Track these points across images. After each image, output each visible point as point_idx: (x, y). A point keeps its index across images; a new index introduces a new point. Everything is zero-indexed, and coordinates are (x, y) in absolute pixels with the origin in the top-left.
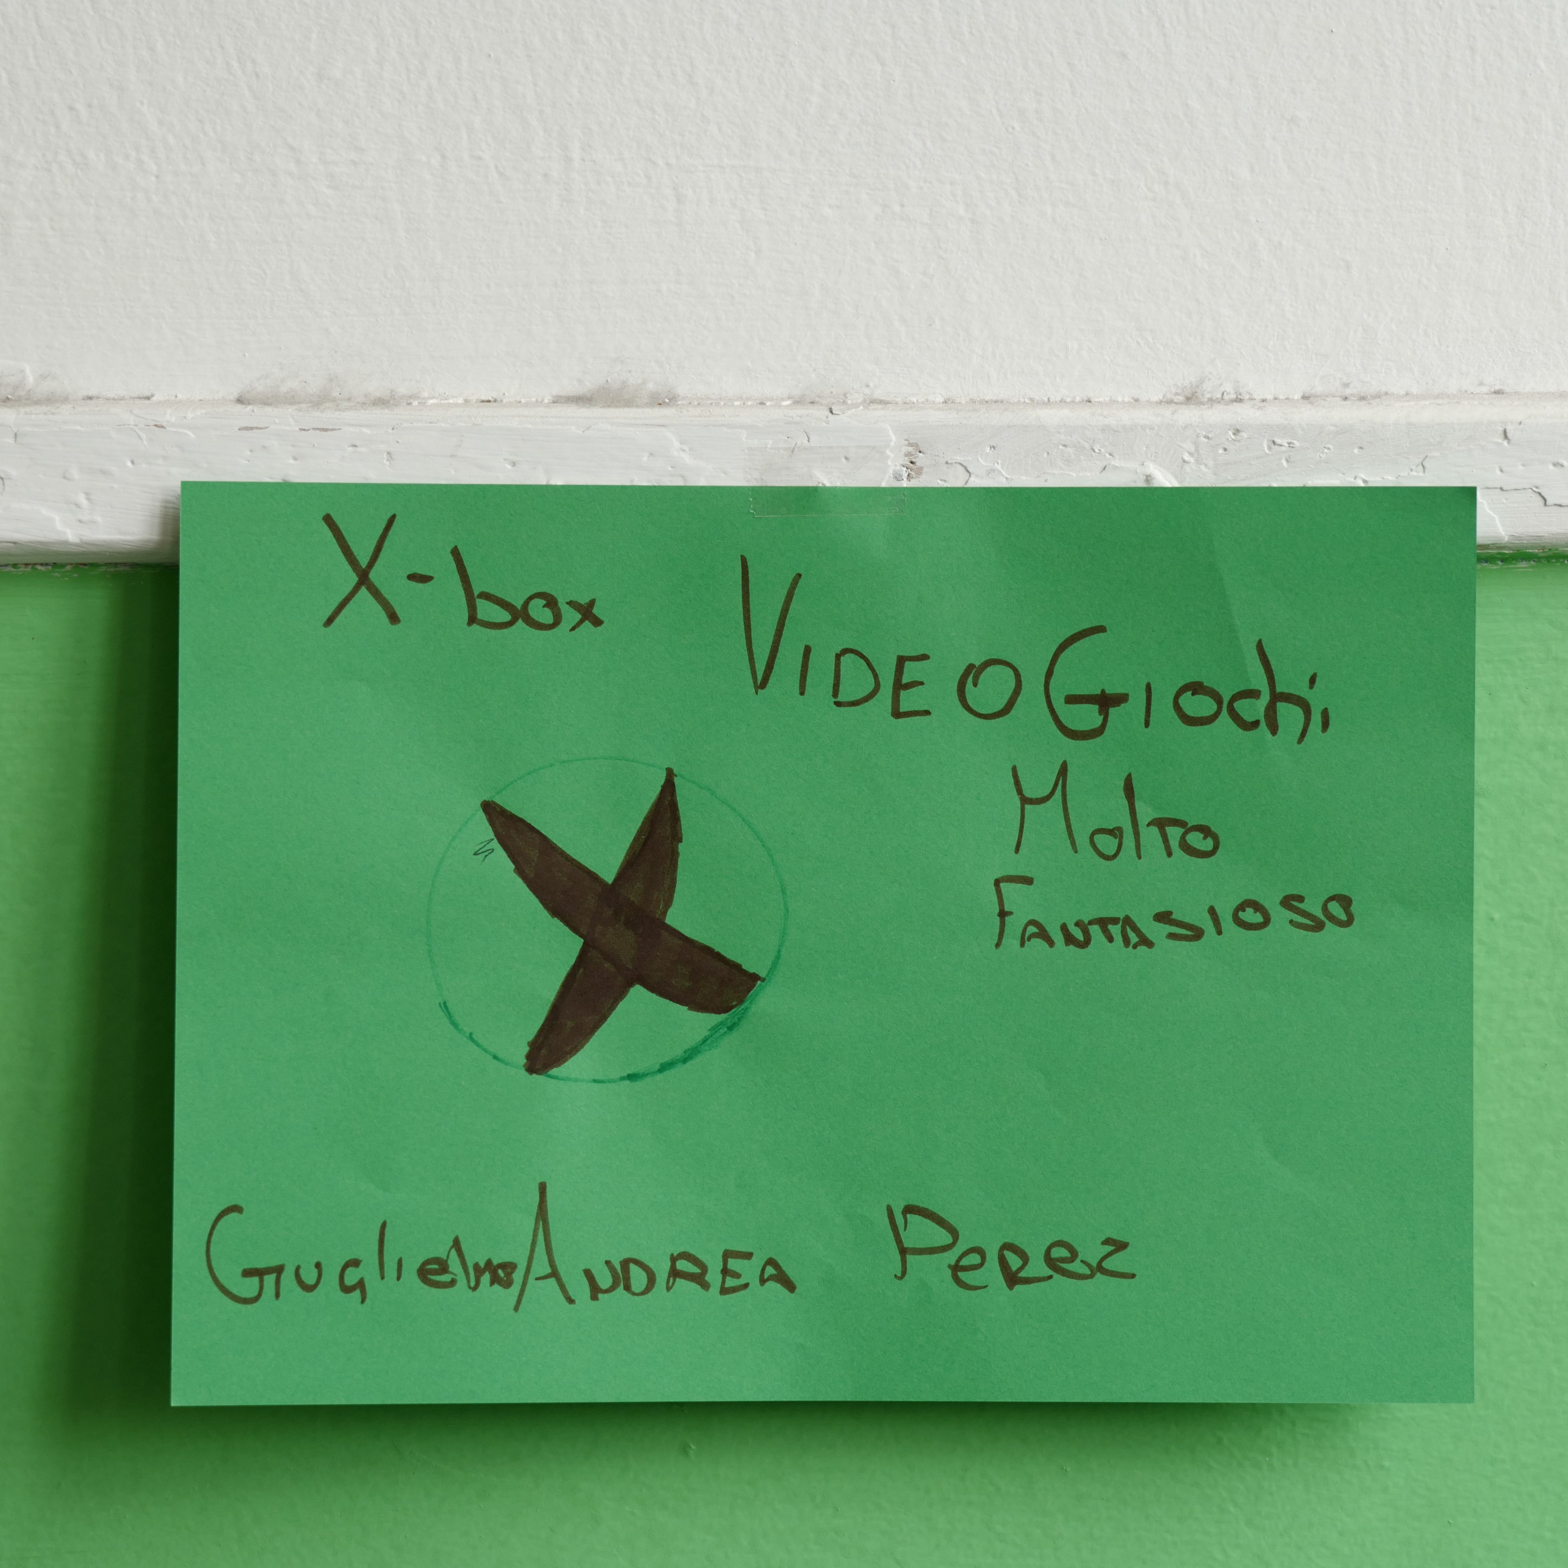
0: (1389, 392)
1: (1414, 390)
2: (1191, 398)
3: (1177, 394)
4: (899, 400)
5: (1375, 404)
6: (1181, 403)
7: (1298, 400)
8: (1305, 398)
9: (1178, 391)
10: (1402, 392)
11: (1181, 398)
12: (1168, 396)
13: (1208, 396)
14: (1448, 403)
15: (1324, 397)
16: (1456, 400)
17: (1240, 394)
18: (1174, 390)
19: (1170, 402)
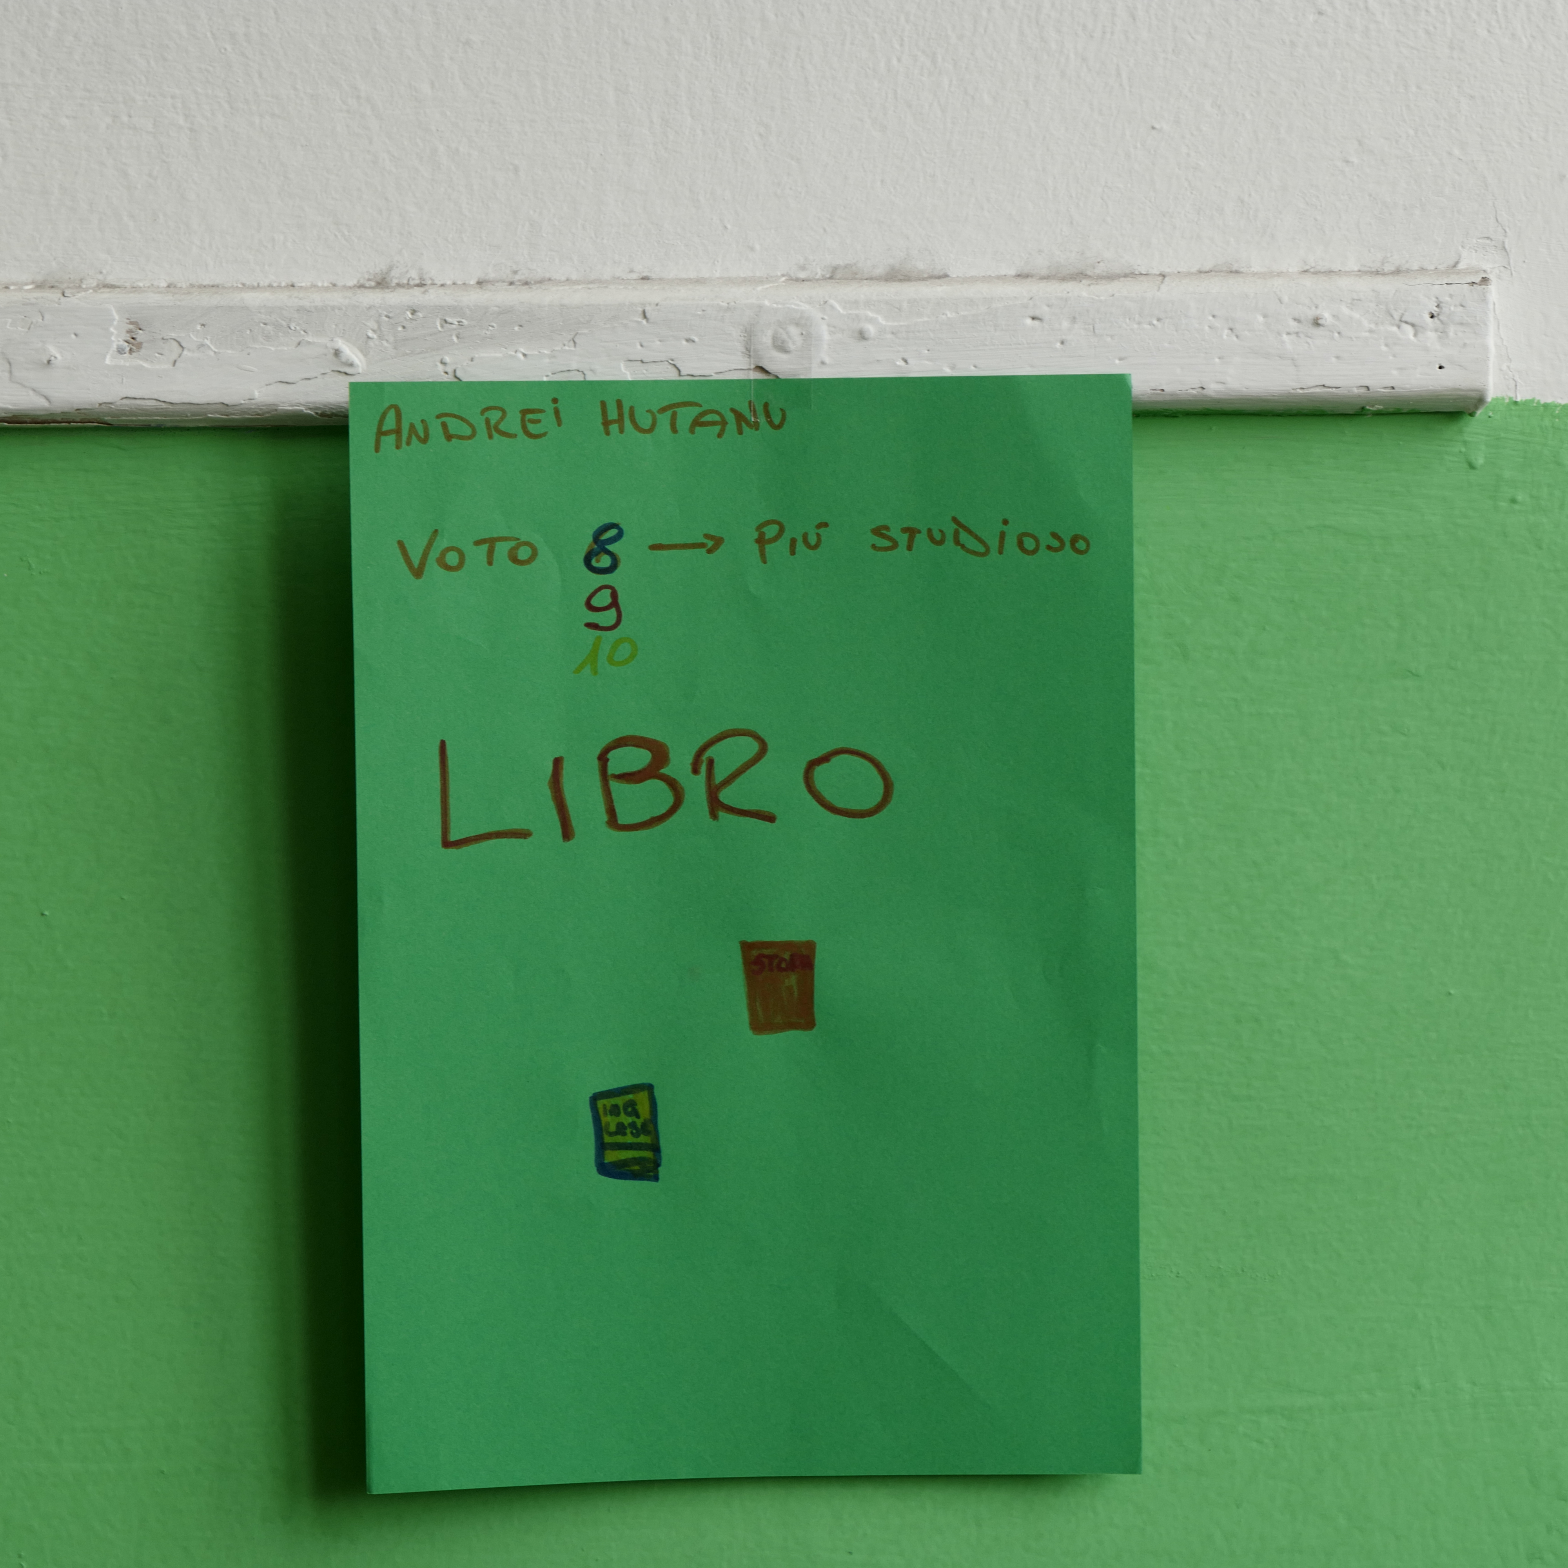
0: (553, 278)
1: (574, 277)
2: (382, 283)
3: (369, 280)
4: (128, 284)
5: (535, 288)
6: (370, 288)
7: (473, 285)
8: (480, 283)
9: (370, 277)
10: (563, 278)
11: (373, 284)
12: (362, 281)
13: (395, 281)
14: (598, 287)
15: (492, 282)
16: (604, 285)
17: (424, 280)
18: (367, 276)
19: (361, 286)
